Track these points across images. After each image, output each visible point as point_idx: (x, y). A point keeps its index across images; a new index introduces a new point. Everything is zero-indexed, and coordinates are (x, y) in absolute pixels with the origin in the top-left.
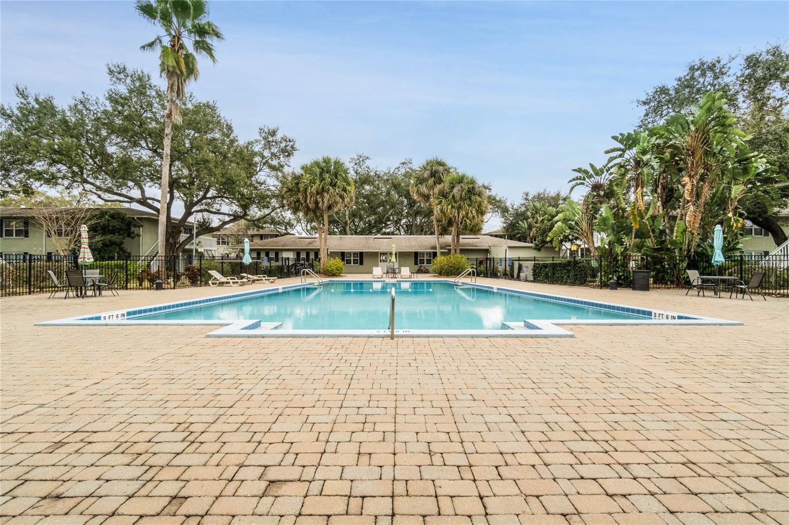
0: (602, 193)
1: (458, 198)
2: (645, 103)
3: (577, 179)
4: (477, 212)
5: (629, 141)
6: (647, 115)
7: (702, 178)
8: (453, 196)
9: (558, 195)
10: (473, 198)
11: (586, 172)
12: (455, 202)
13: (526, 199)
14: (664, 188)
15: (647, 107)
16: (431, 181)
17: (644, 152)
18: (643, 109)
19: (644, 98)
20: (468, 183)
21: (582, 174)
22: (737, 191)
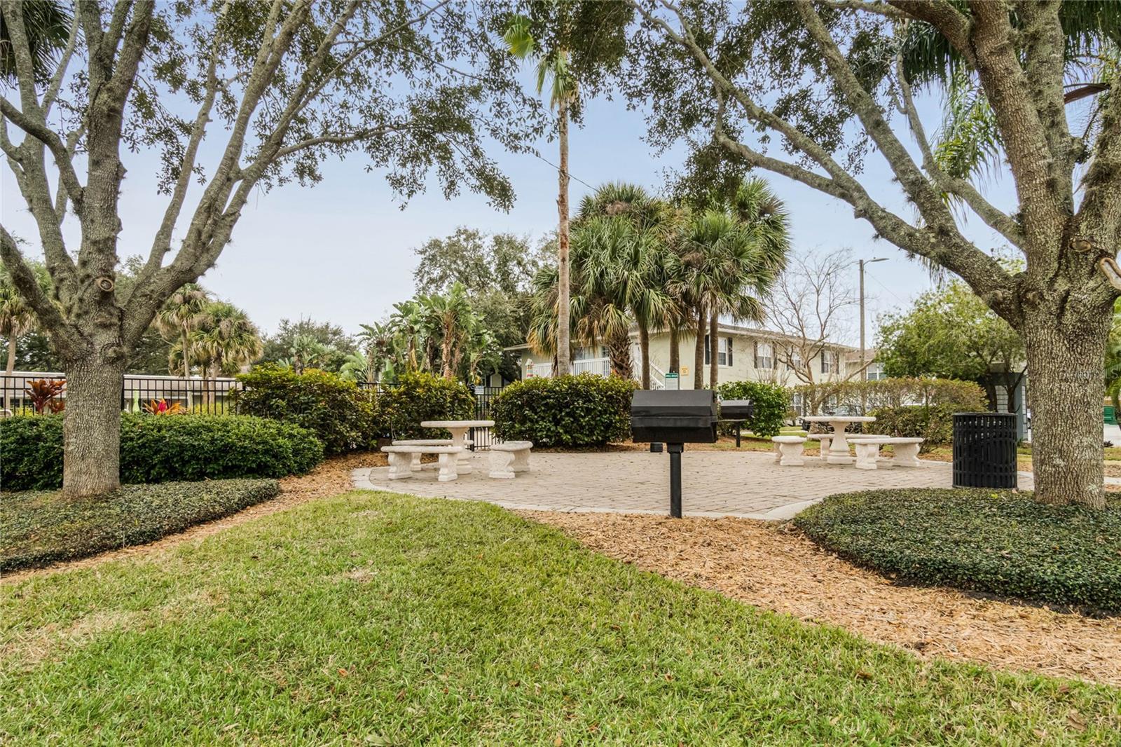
0: (385, 349)
1: (226, 335)
2: (421, 253)
3: (364, 334)
4: (249, 351)
5: (406, 310)
6: (423, 264)
7: (454, 345)
8: (220, 332)
9: (327, 327)
10: (245, 335)
11: (371, 329)
12: (223, 340)
13: (285, 329)
14: (431, 347)
15: (423, 256)
16: (184, 309)
17: (416, 322)
18: (419, 259)
19: (420, 248)
20: (237, 318)
21: (369, 331)
22: (474, 357)
